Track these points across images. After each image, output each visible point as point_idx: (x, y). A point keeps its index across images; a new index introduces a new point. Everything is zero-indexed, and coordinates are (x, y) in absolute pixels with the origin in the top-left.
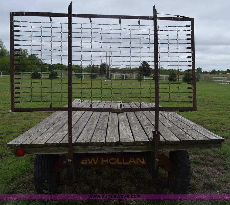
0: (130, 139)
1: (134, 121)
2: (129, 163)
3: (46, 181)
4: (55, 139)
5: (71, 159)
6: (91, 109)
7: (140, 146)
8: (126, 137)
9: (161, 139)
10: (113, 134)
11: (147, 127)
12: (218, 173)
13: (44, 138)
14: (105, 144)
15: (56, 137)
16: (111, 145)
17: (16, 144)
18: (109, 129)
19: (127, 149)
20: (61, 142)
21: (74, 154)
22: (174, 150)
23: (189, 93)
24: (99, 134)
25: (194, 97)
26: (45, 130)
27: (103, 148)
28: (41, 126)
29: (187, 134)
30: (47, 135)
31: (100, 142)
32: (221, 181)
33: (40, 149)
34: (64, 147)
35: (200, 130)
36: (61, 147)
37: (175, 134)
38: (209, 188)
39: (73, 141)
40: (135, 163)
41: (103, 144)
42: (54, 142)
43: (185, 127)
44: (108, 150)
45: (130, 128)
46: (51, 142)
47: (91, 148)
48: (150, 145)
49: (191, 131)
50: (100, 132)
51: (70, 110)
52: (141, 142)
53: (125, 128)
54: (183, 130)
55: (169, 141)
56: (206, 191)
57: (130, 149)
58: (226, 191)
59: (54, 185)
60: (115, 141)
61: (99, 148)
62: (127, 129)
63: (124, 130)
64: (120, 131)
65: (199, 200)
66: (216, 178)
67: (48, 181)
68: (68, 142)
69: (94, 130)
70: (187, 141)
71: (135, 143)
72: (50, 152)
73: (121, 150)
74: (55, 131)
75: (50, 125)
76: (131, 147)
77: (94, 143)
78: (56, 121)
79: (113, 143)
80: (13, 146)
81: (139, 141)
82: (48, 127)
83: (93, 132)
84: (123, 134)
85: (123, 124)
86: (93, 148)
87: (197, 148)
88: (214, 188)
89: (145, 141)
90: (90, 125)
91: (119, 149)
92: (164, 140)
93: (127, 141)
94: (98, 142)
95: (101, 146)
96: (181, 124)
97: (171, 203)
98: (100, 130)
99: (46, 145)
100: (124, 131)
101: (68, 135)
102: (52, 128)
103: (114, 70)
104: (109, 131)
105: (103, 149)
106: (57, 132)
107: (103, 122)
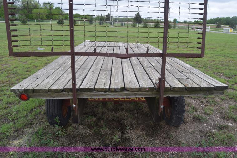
0: (134, 84)
1: (135, 62)
2: (131, 100)
3: (57, 117)
4: (59, 83)
5: (75, 104)
6: (95, 54)
7: (144, 91)
8: (130, 81)
9: (167, 85)
10: (117, 76)
11: (149, 69)
12: (202, 105)
13: (50, 81)
14: (110, 90)
15: (62, 80)
16: (115, 90)
17: (20, 89)
18: (113, 71)
19: (133, 95)
20: (65, 88)
21: (79, 99)
22: (178, 96)
23: (198, 38)
24: (104, 77)
25: (203, 43)
26: (54, 71)
27: (108, 93)
28: (51, 66)
29: (189, 79)
30: (53, 78)
31: (105, 87)
32: (206, 113)
33: (44, 94)
34: (68, 93)
35: (198, 73)
36: (65, 92)
37: (177, 78)
38: (197, 120)
39: (77, 87)
40: (136, 100)
41: (107, 89)
42: (57, 87)
43: (184, 70)
44: (112, 95)
45: (132, 70)
46: (54, 87)
47: (95, 93)
48: (155, 91)
49: (190, 74)
50: (105, 74)
51: (73, 54)
52: (147, 88)
53: (128, 70)
54: (182, 73)
55: (174, 88)
56: (195, 123)
57: (135, 94)
58: (211, 123)
59: (66, 116)
60: (119, 87)
61: (104, 93)
62: (131, 71)
63: (127, 72)
64: (124, 73)
65: (190, 132)
66: (201, 110)
67: (58, 117)
68: (71, 87)
69: (99, 71)
70: (192, 87)
71: (140, 89)
72: (54, 97)
73: (126, 96)
74: (62, 73)
75: (59, 66)
76: (136, 92)
77: (98, 88)
78: (66, 61)
79: (117, 89)
80: (17, 91)
81: (144, 87)
82: (57, 67)
83: (98, 74)
84: (127, 76)
85: (126, 65)
86: (98, 94)
87: (200, 94)
88: (202, 121)
89: (150, 87)
90: (97, 65)
91: (124, 95)
92: (170, 87)
93: (132, 87)
94: (103, 87)
95: (105, 92)
96: (178, 66)
97: (166, 136)
98: (105, 72)
99: (50, 90)
100: (128, 74)
101: (71, 80)
102: (60, 69)
103: (116, 19)
104: (113, 73)
105: (108, 95)
106: (63, 74)
107: (108, 62)
